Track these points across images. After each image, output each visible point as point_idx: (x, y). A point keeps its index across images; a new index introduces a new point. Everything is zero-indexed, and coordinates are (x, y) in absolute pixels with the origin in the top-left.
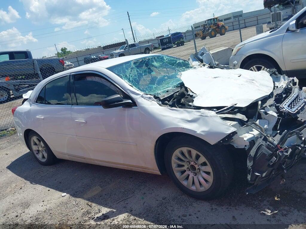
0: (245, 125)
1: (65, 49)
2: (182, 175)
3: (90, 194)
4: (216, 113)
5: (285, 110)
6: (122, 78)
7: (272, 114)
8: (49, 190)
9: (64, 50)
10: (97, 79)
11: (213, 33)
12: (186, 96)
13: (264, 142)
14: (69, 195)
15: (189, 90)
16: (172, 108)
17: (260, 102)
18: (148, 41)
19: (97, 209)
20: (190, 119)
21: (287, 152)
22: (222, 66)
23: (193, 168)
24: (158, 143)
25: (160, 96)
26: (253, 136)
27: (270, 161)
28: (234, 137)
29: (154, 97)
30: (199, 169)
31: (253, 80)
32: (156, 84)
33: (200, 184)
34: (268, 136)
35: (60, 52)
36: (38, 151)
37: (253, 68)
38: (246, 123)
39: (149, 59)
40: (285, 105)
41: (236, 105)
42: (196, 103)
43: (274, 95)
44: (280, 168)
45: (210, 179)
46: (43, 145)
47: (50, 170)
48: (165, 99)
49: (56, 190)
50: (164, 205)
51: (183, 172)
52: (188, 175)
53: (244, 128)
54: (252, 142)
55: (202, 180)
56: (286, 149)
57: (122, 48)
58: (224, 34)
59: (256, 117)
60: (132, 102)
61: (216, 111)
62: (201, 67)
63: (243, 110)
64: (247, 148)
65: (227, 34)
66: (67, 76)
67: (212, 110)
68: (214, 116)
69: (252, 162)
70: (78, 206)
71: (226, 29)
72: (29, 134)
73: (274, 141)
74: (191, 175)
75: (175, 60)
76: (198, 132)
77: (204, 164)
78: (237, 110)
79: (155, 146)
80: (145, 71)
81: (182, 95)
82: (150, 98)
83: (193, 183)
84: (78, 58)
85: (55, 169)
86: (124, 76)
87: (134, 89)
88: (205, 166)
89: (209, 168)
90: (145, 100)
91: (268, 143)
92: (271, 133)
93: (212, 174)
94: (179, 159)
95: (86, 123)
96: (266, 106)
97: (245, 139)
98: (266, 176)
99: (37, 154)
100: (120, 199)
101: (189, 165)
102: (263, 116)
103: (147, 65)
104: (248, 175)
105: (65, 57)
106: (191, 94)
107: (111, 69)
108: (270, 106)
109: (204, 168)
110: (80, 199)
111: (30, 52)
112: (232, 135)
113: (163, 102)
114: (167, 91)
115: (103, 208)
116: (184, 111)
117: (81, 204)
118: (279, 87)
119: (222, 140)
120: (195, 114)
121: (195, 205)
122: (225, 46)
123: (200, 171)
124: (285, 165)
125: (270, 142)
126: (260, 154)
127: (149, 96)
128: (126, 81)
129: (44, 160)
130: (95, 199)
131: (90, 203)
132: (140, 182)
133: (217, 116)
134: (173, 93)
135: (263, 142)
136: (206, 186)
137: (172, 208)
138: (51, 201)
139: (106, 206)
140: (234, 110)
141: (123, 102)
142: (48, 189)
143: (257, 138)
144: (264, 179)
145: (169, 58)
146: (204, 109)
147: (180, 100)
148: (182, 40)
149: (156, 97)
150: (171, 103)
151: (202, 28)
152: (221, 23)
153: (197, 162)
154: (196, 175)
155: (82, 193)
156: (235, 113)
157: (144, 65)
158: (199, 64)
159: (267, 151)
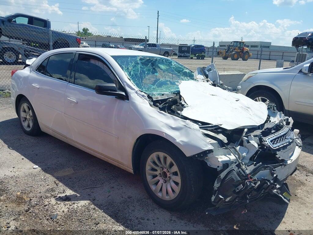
0: (225, 147)
1: (87, 30)
2: (153, 179)
3: (61, 174)
4: (200, 128)
5: (267, 144)
6: (123, 70)
7: (253, 144)
8: (23, 159)
9: (85, 30)
10: (99, 64)
11: (236, 56)
12: (178, 104)
13: (237, 168)
14: (40, 168)
15: (183, 99)
16: (161, 111)
17: (246, 130)
18: (170, 46)
19: (62, 189)
20: (173, 126)
21: (255, 184)
22: (226, 87)
23: (164, 175)
24: (138, 142)
25: (153, 97)
26: (229, 159)
27: (237, 188)
28: (210, 155)
29: (147, 96)
30: (170, 177)
31: (249, 108)
32: (155, 85)
33: (167, 193)
34: (242, 164)
35: (81, 31)
36: (26, 119)
37: (259, 99)
38: (226, 146)
39: (157, 60)
40: (269, 139)
41: (221, 125)
42: (185, 113)
43: (264, 128)
44: (244, 198)
45: (178, 189)
46: (31, 114)
47: (32, 140)
48: (157, 101)
49: (31, 160)
50: (127, 203)
51: (154, 176)
52: (158, 180)
53: (222, 150)
54: (226, 165)
55: (170, 189)
56: (255, 180)
57: (142, 45)
58: (246, 60)
59: (239, 143)
60: (125, 95)
61: (200, 125)
62: (204, 81)
63: (227, 132)
64: (219, 169)
65: (249, 61)
66: (72, 53)
67: (197, 124)
68: (197, 130)
69: (219, 184)
70: (45, 182)
71: (249, 56)
72: (21, 99)
73: (247, 169)
74: (161, 181)
75: (182, 69)
76: (178, 141)
77: (175, 174)
78: (221, 130)
79: (135, 144)
80: (149, 70)
81: (175, 102)
82: (143, 96)
83: (161, 190)
84: (97, 42)
85: (37, 141)
86: (126, 68)
87: (131, 83)
88: (176, 176)
89: (178, 179)
90: (138, 96)
91: (240, 170)
92: (248, 163)
93: (180, 185)
94: (154, 163)
95: (77, 103)
96: (250, 135)
97: (220, 160)
98: (228, 202)
99: (24, 121)
100: (87, 186)
101: (162, 171)
102: (245, 143)
103: (153, 65)
104: (213, 196)
105: (84, 38)
106: (183, 103)
107: (115, 58)
108: (254, 136)
109: (174, 178)
110: (49, 175)
111: (49, 23)
112: (208, 152)
113: (155, 103)
114: (163, 95)
115: (68, 189)
116: (171, 117)
117: (49, 181)
118: (271, 122)
119: (197, 154)
120: (180, 123)
121: (156, 211)
122: (241, 71)
123: (170, 180)
124: (250, 196)
125: (242, 170)
126: (229, 178)
127: (143, 94)
128: (126, 73)
129: (28, 129)
130: (64, 179)
131: (57, 182)
132: (112, 176)
133: (200, 130)
134: (167, 98)
135: (235, 168)
136: (172, 196)
137: (133, 208)
138: (21, 170)
139: (71, 188)
140: (217, 129)
141: (117, 92)
142: (23, 157)
143: (232, 163)
144: (227, 204)
145: (177, 64)
146: (190, 121)
147: (171, 106)
148: (203, 54)
149: (149, 97)
150: (161, 106)
151: (226, 48)
152: (247, 49)
153: (170, 170)
154: (165, 183)
155: (54, 170)
156: (218, 133)
157: (150, 64)
158: (204, 78)
159: (236, 177)
